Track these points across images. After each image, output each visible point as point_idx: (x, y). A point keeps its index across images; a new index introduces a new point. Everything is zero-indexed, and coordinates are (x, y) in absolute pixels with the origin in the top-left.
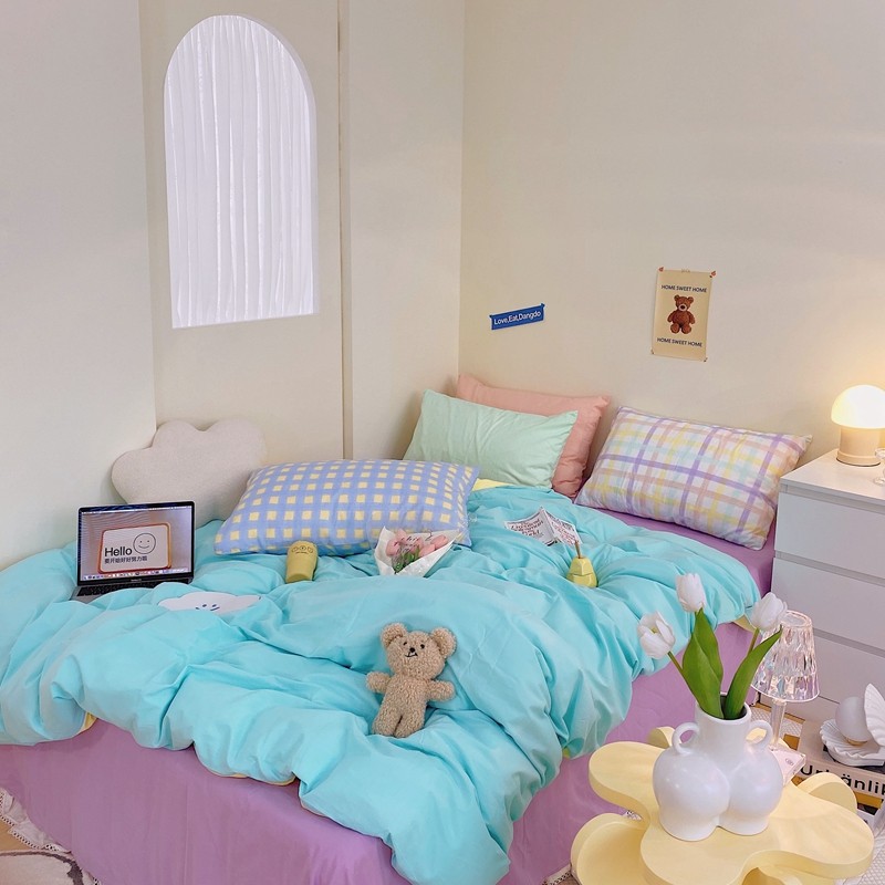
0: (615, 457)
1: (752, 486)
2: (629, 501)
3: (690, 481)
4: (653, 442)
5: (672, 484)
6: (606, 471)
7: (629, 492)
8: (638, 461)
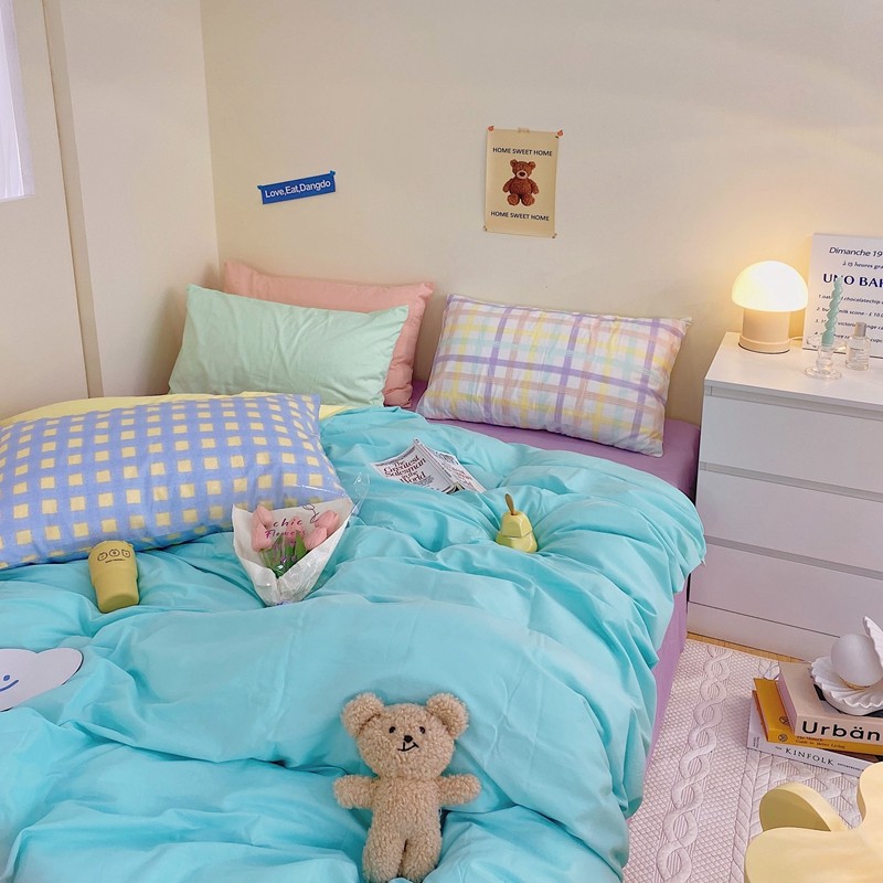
0: (461, 358)
1: (639, 383)
2: (487, 409)
3: (564, 382)
4: (507, 337)
5: (541, 387)
6: (452, 375)
7: (487, 399)
8: (493, 361)
